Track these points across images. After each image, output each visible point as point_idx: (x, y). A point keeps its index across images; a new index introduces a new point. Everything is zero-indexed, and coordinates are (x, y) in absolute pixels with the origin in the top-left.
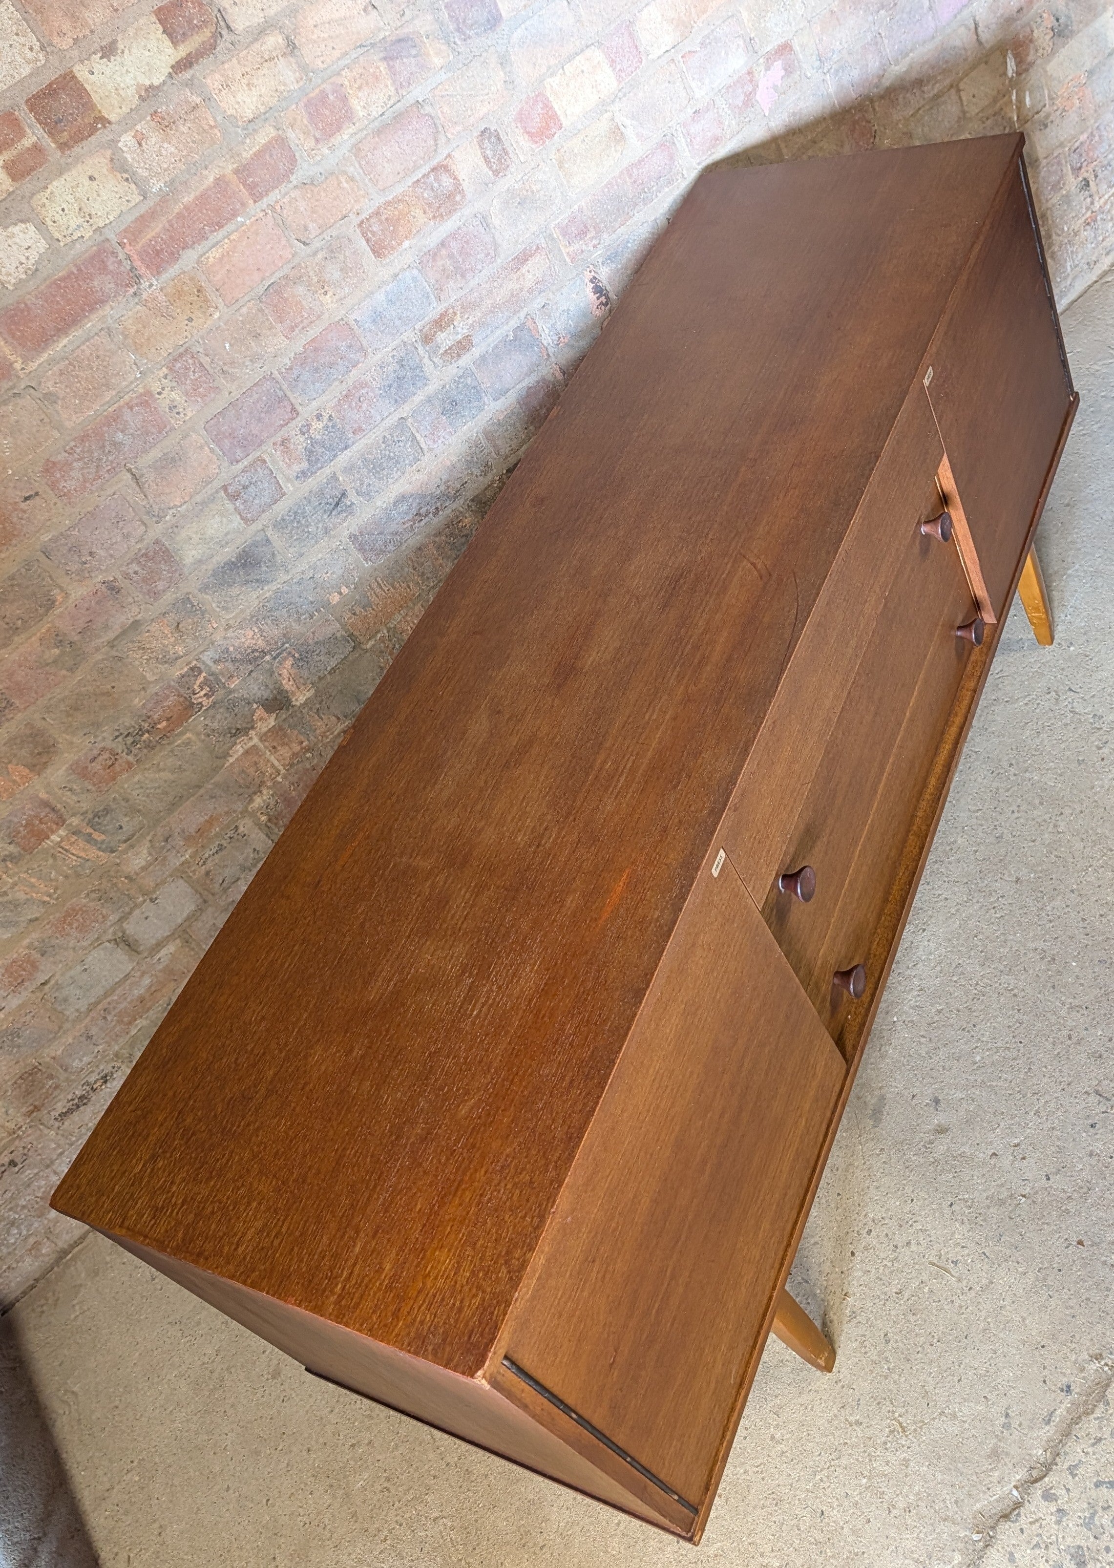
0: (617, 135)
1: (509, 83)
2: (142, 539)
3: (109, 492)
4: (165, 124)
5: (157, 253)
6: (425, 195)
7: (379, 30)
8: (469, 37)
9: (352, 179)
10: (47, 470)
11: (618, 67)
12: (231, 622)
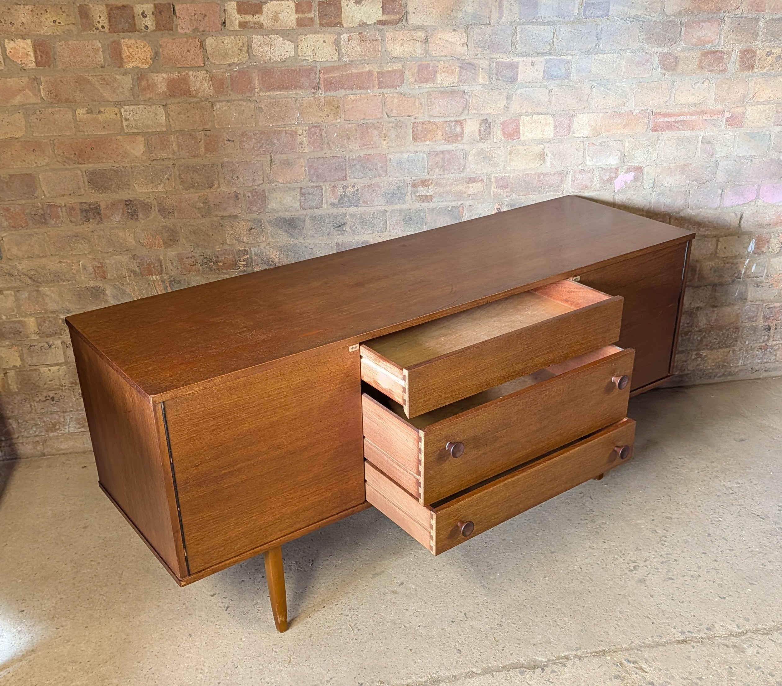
0: (542, 157)
1: (506, 108)
2: (259, 185)
3: (259, 159)
4: (362, 39)
5: (331, 83)
6: (447, 129)
7: (464, 55)
8: (499, 80)
9: (421, 104)
10: (242, 135)
11: (557, 130)
12: (271, 243)
